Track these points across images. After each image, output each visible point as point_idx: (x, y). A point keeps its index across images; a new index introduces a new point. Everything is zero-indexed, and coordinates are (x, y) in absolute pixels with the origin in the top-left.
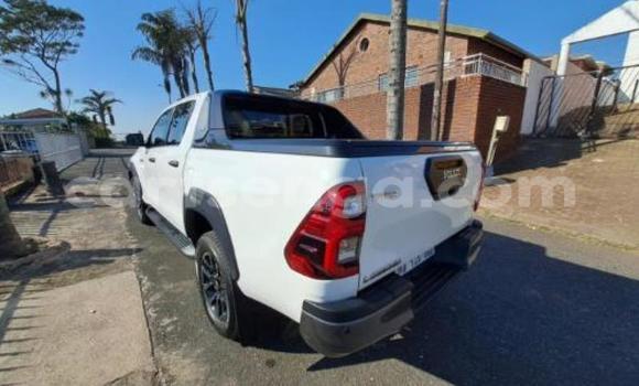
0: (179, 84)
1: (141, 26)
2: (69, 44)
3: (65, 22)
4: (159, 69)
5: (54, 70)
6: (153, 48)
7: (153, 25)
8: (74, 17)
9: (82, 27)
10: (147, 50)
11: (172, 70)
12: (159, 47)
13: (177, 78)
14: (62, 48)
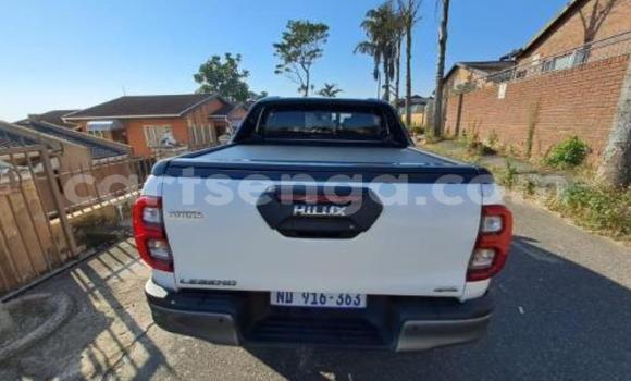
0: (386, 71)
1: (365, 24)
2: (318, 50)
3: (318, 34)
4: (372, 59)
5: (307, 71)
6: (370, 41)
7: (374, 20)
8: (323, 28)
9: (327, 35)
10: (366, 44)
11: (382, 59)
12: (375, 40)
13: (386, 66)
14: (313, 54)
